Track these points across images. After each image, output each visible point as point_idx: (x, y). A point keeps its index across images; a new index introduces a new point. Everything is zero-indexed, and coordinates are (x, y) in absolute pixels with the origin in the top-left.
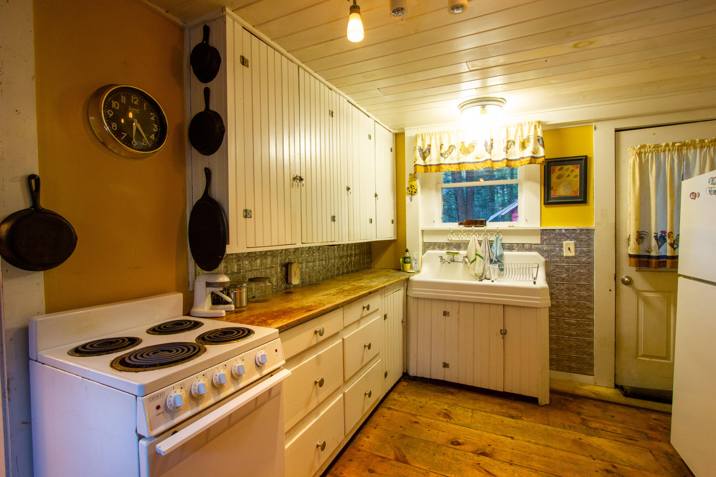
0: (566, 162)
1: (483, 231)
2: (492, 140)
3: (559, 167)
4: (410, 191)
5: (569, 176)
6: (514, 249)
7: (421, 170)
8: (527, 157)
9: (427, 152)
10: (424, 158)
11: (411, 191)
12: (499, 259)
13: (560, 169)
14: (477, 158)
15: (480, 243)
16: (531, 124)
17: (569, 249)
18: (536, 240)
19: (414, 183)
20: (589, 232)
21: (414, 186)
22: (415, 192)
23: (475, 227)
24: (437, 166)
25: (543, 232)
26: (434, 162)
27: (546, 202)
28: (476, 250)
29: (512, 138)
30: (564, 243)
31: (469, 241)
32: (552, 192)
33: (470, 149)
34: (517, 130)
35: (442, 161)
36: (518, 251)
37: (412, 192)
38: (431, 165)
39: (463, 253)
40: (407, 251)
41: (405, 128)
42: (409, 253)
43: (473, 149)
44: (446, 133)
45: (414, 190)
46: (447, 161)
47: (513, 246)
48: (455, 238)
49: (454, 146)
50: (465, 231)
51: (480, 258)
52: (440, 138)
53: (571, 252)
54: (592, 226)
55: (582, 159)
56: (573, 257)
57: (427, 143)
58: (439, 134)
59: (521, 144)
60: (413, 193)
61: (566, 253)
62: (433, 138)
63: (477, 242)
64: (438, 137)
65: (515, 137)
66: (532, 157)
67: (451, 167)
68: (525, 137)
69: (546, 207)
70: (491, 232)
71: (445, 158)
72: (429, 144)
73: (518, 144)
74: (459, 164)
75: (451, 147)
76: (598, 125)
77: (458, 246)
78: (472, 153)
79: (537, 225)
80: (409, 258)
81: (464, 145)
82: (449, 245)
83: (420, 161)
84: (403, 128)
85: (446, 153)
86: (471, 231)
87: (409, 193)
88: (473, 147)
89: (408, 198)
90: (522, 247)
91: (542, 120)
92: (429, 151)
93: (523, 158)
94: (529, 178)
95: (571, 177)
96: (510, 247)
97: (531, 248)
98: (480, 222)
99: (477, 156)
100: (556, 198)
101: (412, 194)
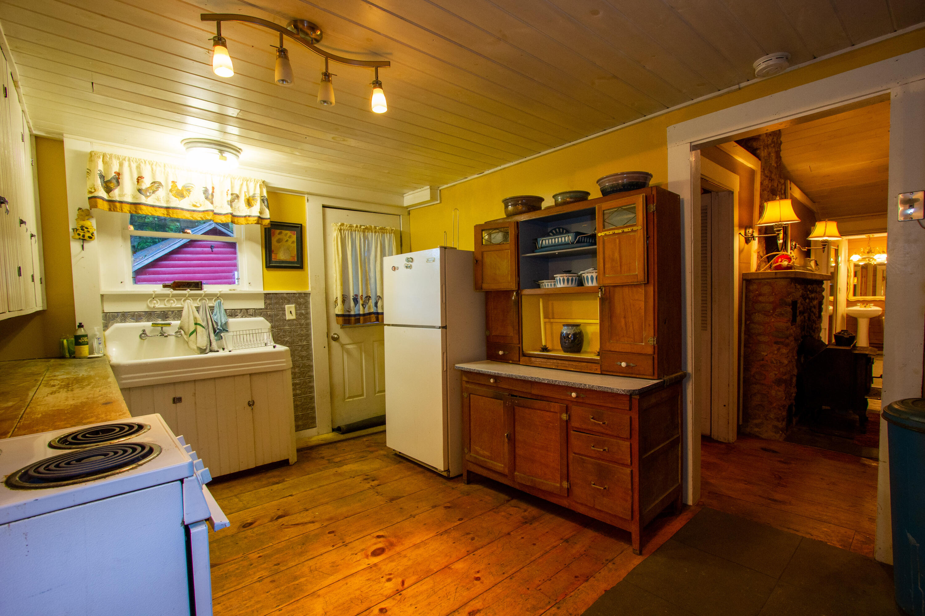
0: (285, 228)
1: (200, 295)
2: (213, 188)
3: (278, 231)
4: (79, 235)
5: (287, 241)
6: (238, 315)
7: (103, 206)
8: (254, 217)
9: (114, 181)
10: (108, 190)
11: (82, 234)
12: (224, 327)
13: (280, 233)
14: (195, 206)
15: (198, 309)
16: (257, 183)
17: (291, 312)
18: (260, 305)
19: (87, 223)
20: (307, 295)
21: (87, 228)
22: (90, 238)
23: (191, 290)
24: (133, 206)
25: (267, 296)
26: (129, 199)
27: (268, 265)
28: (195, 318)
29: (237, 192)
30: (286, 306)
31: (183, 308)
32: (273, 256)
33: (185, 193)
34: (242, 185)
35: (143, 199)
36: (242, 317)
37: (84, 236)
38: (121, 202)
39: (176, 323)
40: (81, 326)
42: (84, 329)
43: (189, 193)
44: (147, 162)
45: (87, 235)
46: (150, 201)
47: (236, 312)
48: (159, 305)
49: (160, 184)
50: (174, 296)
51: (201, 328)
52: (138, 167)
53: (292, 315)
54: (309, 290)
55: (298, 227)
56: (294, 320)
57: (115, 168)
58: (136, 162)
59: (246, 200)
60: (86, 238)
61: (288, 317)
62: (126, 164)
63: (195, 310)
64: (134, 165)
65: (240, 191)
66: (259, 217)
67: (156, 211)
68: (251, 194)
69: (268, 270)
70: (210, 296)
71: (147, 197)
72: (117, 171)
73: (243, 199)
74: (167, 208)
75: (156, 185)
76: (310, 198)
77: (165, 315)
78: (187, 198)
79: (260, 289)
80: (86, 336)
81: (176, 186)
82: (149, 315)
83: (102, 193)
85: (147, 189)
86: (184, 295)
87: (78, 237)
88: (189, 191)
89: (75, 244)
90: (246, 313)
91: (267, 180)
92: (118, 183)
93: (249, 216)
94: (250, 238)
95: (289, 243)
96: (233, 313)
97: (256, 313)
98: (194, 284)
99: (195, 204)
100: (276, 262)
101: (83, 240)
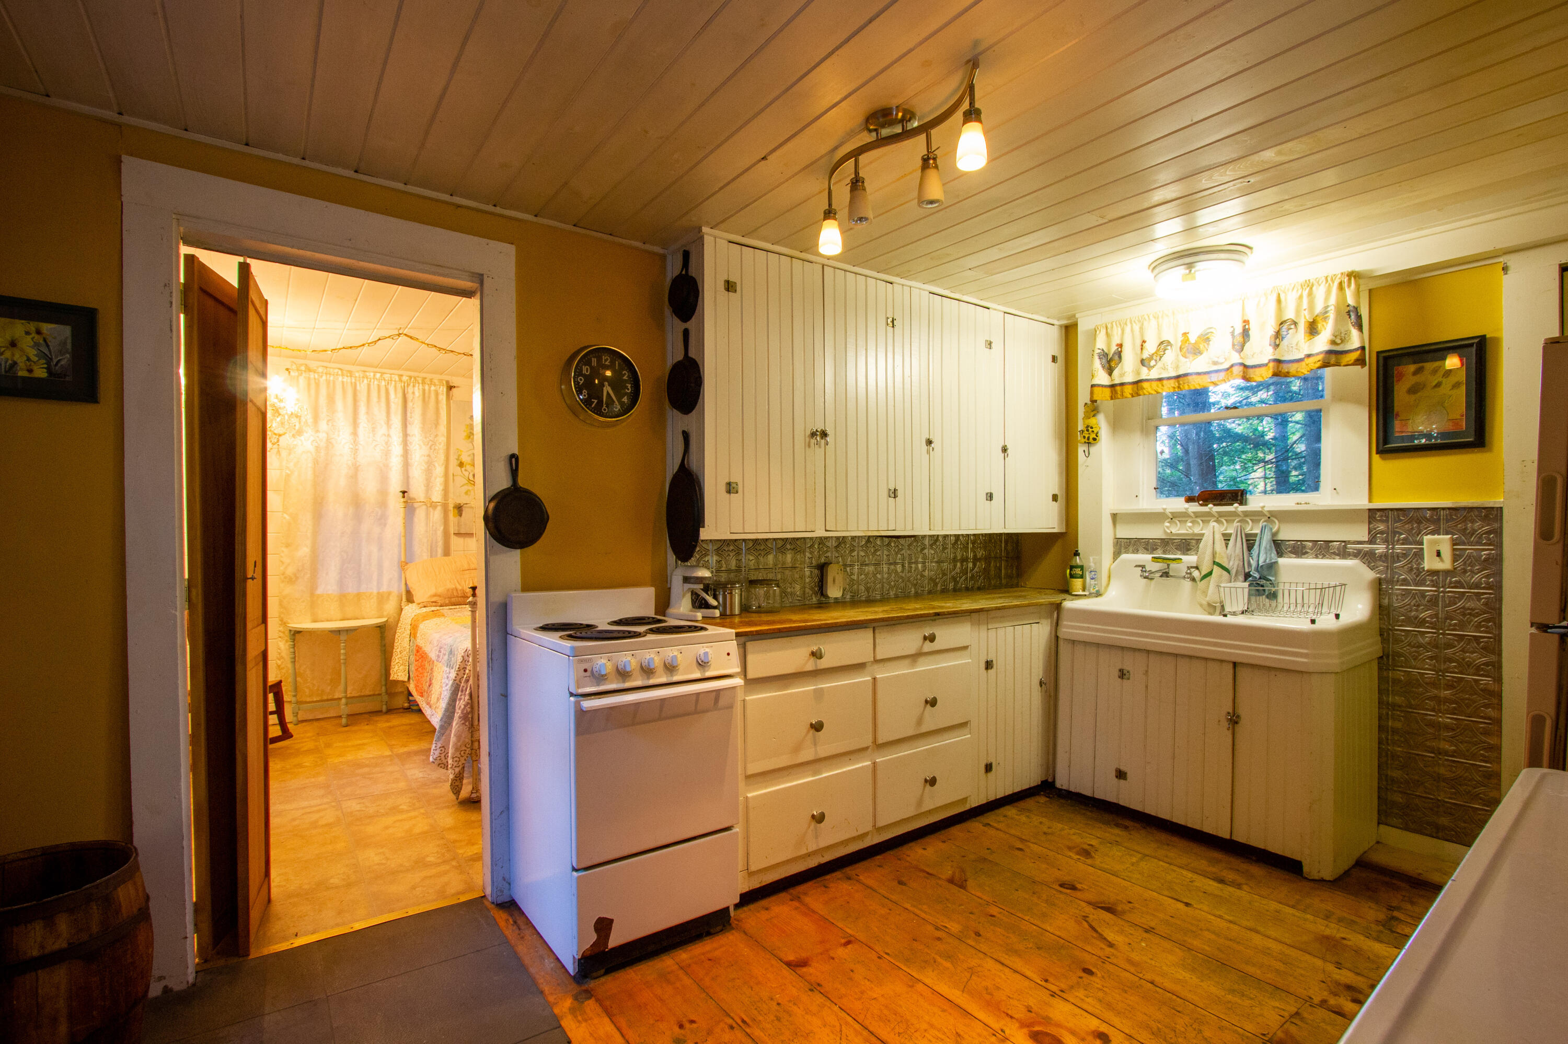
0: (1431, 355)
1: (1234, 514)
2: (1246, 322)
3: (1412, 368)
4: (1084, 437)
5: (1438, 385)
6: (1307, 553)
7: (1103, 396)
8: (1317, 354)
9: (1116, 357)
10: (1110, 371)
11: (1087, 436)
12: (1265, 573)
13: (1415, 373)
14: (1215, 363)
15: (1227, 538)
16: (1333, 281)
17: (1438, 554)
18: (1359, 533)
19: (1092, 421)
20: (1493, 515)
21: (1092, 428)
22: (1094, 439)
23: (1215, 505)
24: (1135, 386)
25: (1373, 514)
26: (1129, 378)
27: (1381, 448)
28: (1214, 554)
29: (1290, 314)
30: (1427, 538)
31: (1203, 535)
32: (1397, 426)
33: (1201, 346)
34: (1301, 297)
35: (1145, 374)
36: (1317, 557)
37: (1088, 438)
38: (1122, 384)
39: (1190, 559)
40: (1077, 554)
41: (1077, 316)
42: (1080, 558)
43: (1208, 344)
44: (1151, 317)
45: (1093, 436)
46: (1154, 374)
47: (1304, 547)
48: (1179, 530)
49: (1169, 343)
50: (1197, 515)
51: (1220, 570)
52: (1141, 328)
53: (1442, 560)
54: (1495, 500)
55: (1471, 345)
56: (1447, 573)
57: (1116, 340)
58: (1139, 321)
59: (1307, 325)
60: (1091, 440)
61: (1429, 563)
62: (1128, 330)
63: (1219, 537)
64: (1136, 328)
65: (1298, 312)
66: (1330, 352)
67: (1163, 386)
68: (1319, 308)
69: (1383, 459)
70: (1255, 516)
71: (1150, 368)
72: (1119, 342)
73: (1302, 327)
74: (1178, 377)
75: (1164, 345)
76: (1511, 260)
77: (1187, 545)
78: (1205, 354)
79: (1361, 501)
80: (1082, 567)
81: (1188, 340)
82: (1165, 543)
83: (1102, 378)
84: (1074, 316)
85: (1151, 357)
86: (1209, 514)
87: (1083, 440)
88: (1207, 340)
89: (1081, 449)
90: (1323, 548)
91: (1358, 268)
92: (1120, 357)
93: (1309, 356)
94: (1342, 397)
95: (1446, 388)
96: (1299, 549)
97: (1343, 551)
98: (1230, 495)
99: (1216, 359)
100: (1403, 439)
101: (1089, 443)
